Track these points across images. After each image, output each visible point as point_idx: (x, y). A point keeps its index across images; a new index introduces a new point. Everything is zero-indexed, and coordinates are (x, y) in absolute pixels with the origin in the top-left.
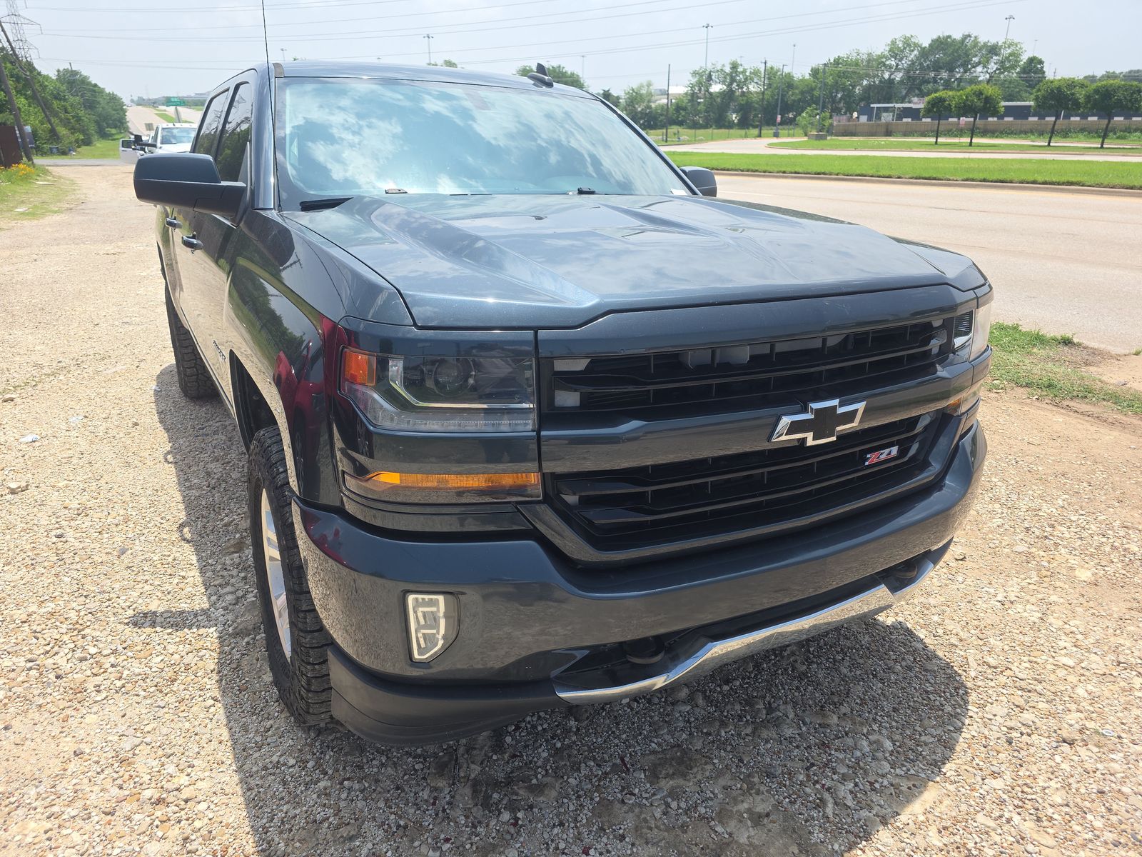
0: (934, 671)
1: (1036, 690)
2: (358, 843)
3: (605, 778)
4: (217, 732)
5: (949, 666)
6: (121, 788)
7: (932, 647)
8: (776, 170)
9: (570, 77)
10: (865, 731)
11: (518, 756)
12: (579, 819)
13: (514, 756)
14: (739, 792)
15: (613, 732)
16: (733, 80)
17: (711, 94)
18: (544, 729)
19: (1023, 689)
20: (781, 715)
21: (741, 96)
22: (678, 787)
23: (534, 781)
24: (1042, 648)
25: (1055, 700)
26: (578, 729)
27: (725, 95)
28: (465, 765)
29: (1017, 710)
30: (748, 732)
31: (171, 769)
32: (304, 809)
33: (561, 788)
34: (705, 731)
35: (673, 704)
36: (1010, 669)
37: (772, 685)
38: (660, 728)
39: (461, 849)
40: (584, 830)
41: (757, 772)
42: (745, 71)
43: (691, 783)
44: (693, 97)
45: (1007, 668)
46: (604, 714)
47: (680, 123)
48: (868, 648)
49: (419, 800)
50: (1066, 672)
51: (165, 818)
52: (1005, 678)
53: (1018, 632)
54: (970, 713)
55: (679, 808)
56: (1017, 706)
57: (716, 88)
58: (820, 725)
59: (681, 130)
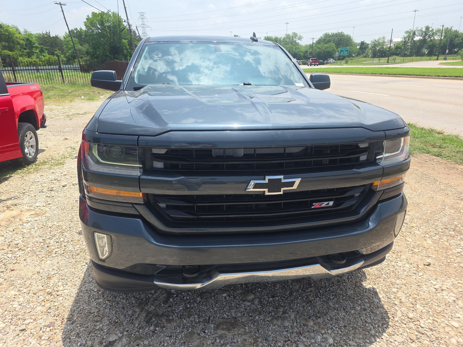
0: (376, 314)
1: (426, 334)
2: (98, 324)
3: (198, 323)
4: (81, 274)
5: (386, 313)
6: (42, 286)
7: (383, 303)
8: (434, 75)
9: (346, 36)
10: (323, 332)
11: (171, 307)
12: (178, 336)
13: (170, 306)
14: (249, 343)
15: (212, 306)
16: (426, 34)
17: (414, 41)
18: (187, 299)
19: (419, 332)
20: (288, 316)
21: (430, 41)
22: (225, 334)
23: (171, 318)
24: (445, 315)
25: (435, 341)
26: (200, 302)
27: (422, 41)
28: (150, 305)
29: (410, 341)
30: (269, 320)
31: (60, 284)
32: (90, 307)
33: (179, 323)
34: (250, 315)
35: (244, 301)
36: (419, 321)
37: (292, 303)
38: (232, 309)
39: (130, 335)
40: (178, 341)
41: (262, 337)
42: (433, 30)
43: (231, 334)
44: (405, 43)
45: (418, 320)
46: (213, 298)
47: (397, 55)
48: (349, 296)
49: (127, 314)
50: (451, 329)
51: (48, 300)
52: (414, 325)
53: (437, 305)
54: (383, 337)
55: (220, 342)
56: (411, 339)
57: (417, 38)
58: (303, 324)
59: (397, 57)
